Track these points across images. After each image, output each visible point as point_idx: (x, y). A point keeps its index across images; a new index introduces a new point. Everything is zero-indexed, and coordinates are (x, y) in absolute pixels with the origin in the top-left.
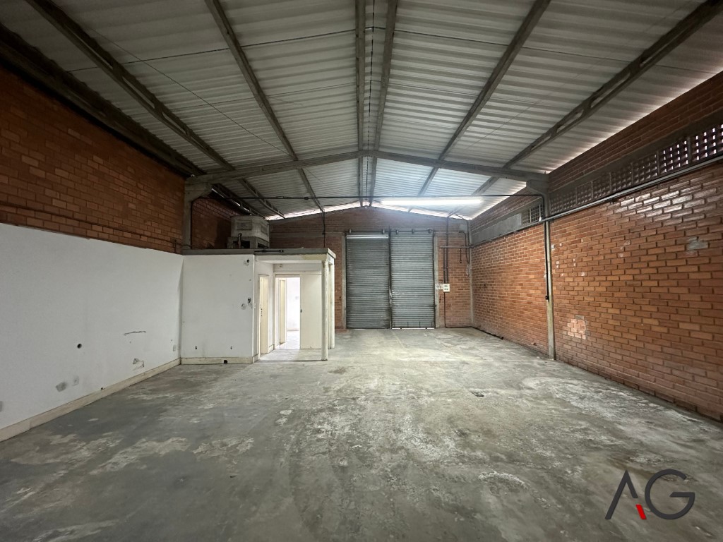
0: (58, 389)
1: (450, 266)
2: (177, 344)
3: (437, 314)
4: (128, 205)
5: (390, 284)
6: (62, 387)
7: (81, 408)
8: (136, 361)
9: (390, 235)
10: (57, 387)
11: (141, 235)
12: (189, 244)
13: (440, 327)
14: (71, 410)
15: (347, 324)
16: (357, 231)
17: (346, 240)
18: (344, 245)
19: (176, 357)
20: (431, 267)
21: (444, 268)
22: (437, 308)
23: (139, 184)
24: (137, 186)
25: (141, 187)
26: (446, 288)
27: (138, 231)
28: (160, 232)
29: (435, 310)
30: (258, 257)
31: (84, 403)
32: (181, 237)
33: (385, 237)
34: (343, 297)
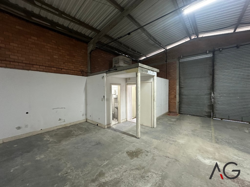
0: (17, 129)
2: (84, 113)
4: (53, 56)
5: (212, 88)
6: (19, 128)
7: (29, 137)
8: (60, 120)
9: (214, 54)
10: (16, 128)
11: (62, 69)
12: (90, 72)
14: (24, 137)
15: (179, 111)
16: (187, 56)
17: (179, 63)
18: (178, 66)
19: (85, 118)
23: (59, 48)
24: (58, 48)
25: (61, 48)
27: (60, 67)
28: (73, 67)
30: (108, 74)
31: (31, 135)
32: (86, 69)
33: (210, 55)
34: (177, 96)
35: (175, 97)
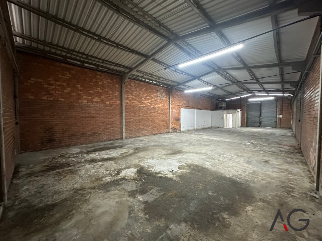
1: (283, 110)
3: (277, 124)
5: (260, 115)
9: (261, 102)
13: (278, 128)
15: (247, 124)
18: (246, 105)
20: (276, 110)
21: (281, 111)
22: (278, 122)
26: (281, 116)
29: (276, 123)
33: (259, 103)
34: (246, 119)
35: (245, 119)
